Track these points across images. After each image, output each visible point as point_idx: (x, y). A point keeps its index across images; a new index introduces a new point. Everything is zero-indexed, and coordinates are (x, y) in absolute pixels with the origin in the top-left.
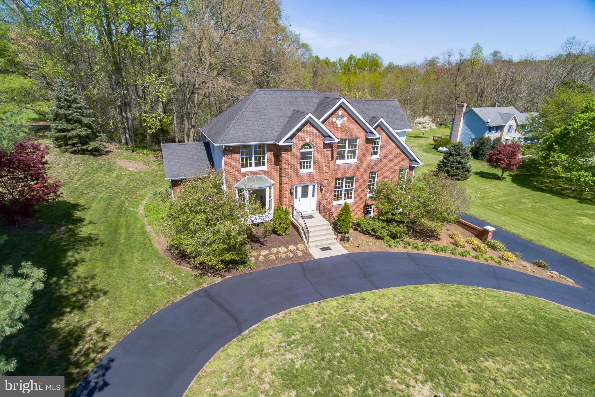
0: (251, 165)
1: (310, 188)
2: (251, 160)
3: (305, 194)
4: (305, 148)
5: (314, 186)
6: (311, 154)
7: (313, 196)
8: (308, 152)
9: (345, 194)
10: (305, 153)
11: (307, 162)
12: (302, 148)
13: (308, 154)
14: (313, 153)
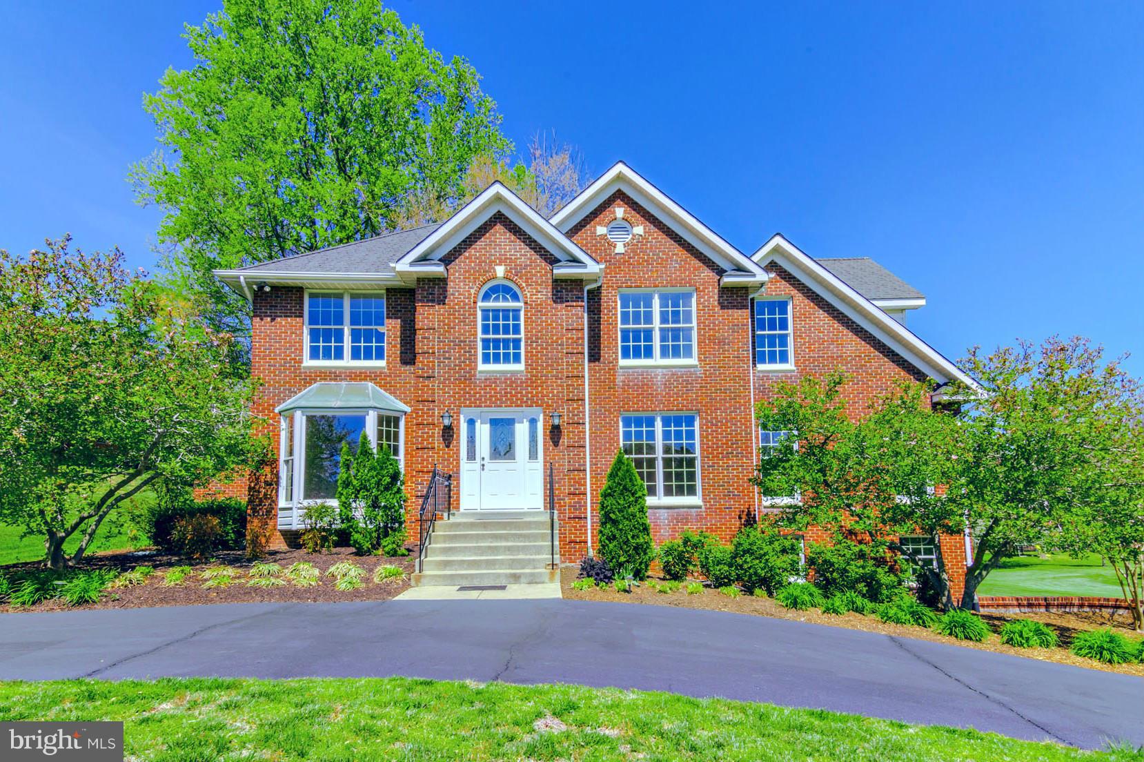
0: (339, 355)
1: (521, 431)
2: (340, 338)
3: (503, 449)
4: (497, 299)
5: (533, 422)
6: (517, 318)
7: (533, 455)
8: (506, 311)
9: (667, 477)
10: (496, 311)
11: (506, 341)
12: (486, 297)
13: (506, 318)
14: (522, 313)
